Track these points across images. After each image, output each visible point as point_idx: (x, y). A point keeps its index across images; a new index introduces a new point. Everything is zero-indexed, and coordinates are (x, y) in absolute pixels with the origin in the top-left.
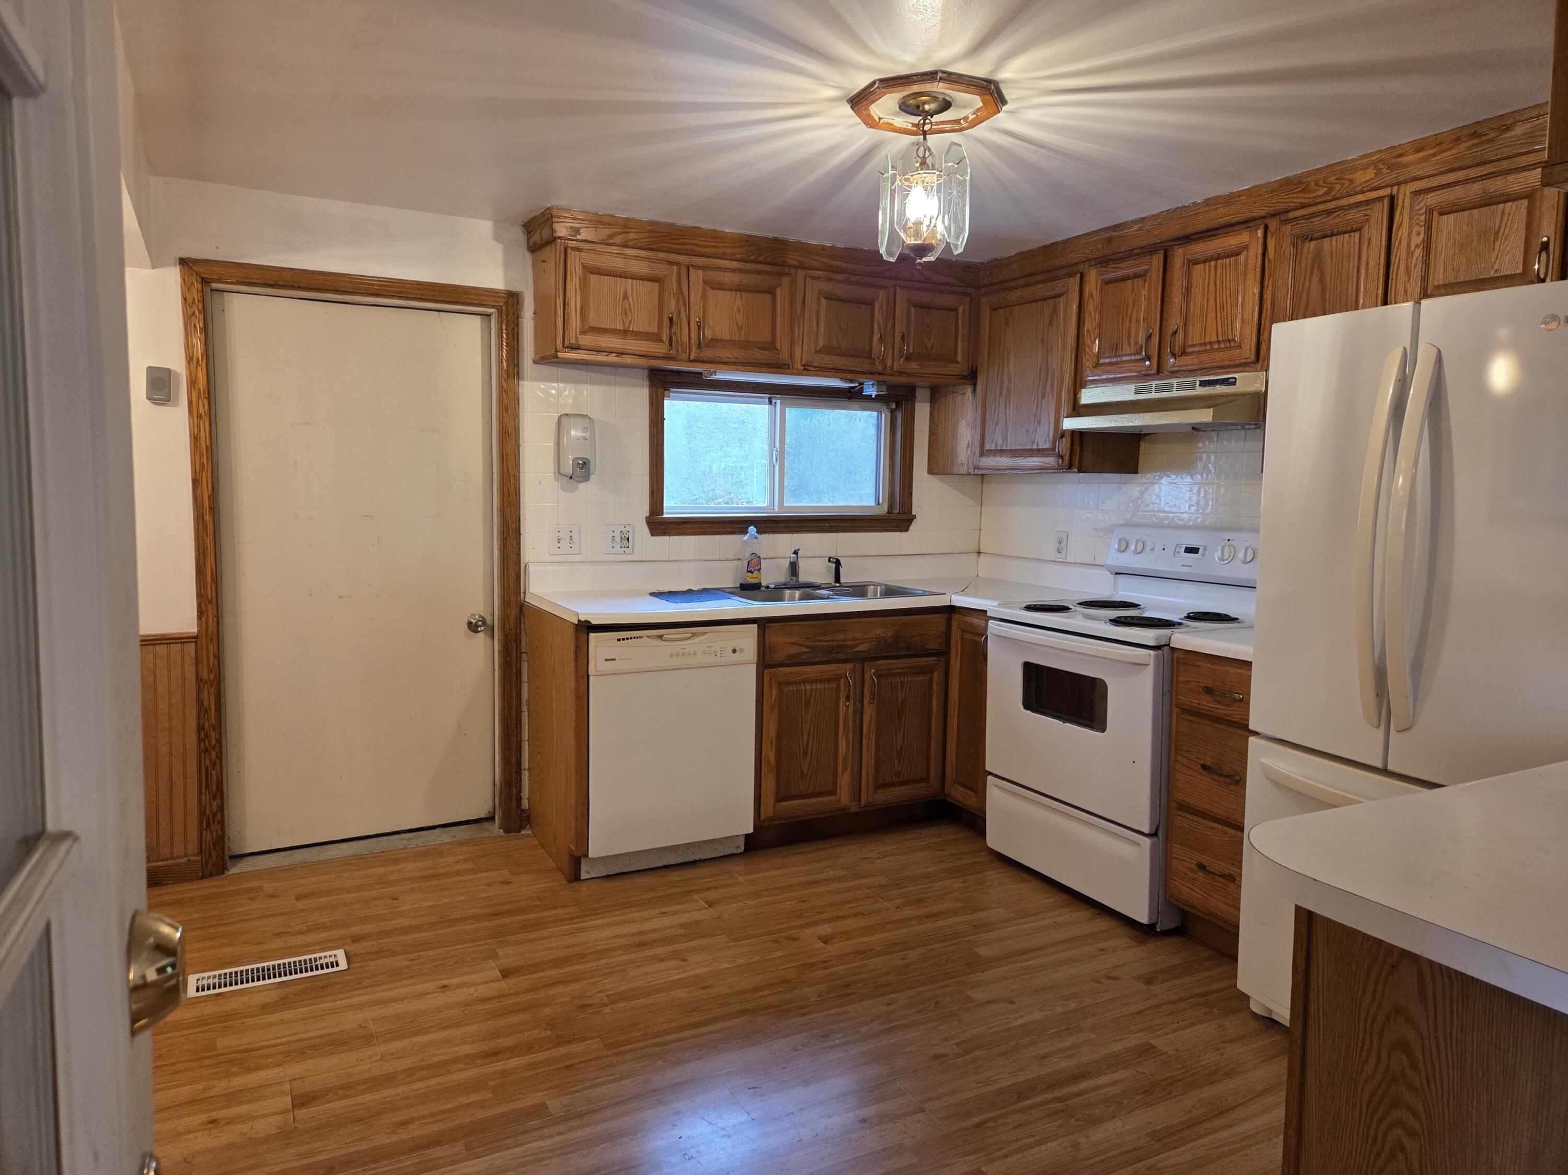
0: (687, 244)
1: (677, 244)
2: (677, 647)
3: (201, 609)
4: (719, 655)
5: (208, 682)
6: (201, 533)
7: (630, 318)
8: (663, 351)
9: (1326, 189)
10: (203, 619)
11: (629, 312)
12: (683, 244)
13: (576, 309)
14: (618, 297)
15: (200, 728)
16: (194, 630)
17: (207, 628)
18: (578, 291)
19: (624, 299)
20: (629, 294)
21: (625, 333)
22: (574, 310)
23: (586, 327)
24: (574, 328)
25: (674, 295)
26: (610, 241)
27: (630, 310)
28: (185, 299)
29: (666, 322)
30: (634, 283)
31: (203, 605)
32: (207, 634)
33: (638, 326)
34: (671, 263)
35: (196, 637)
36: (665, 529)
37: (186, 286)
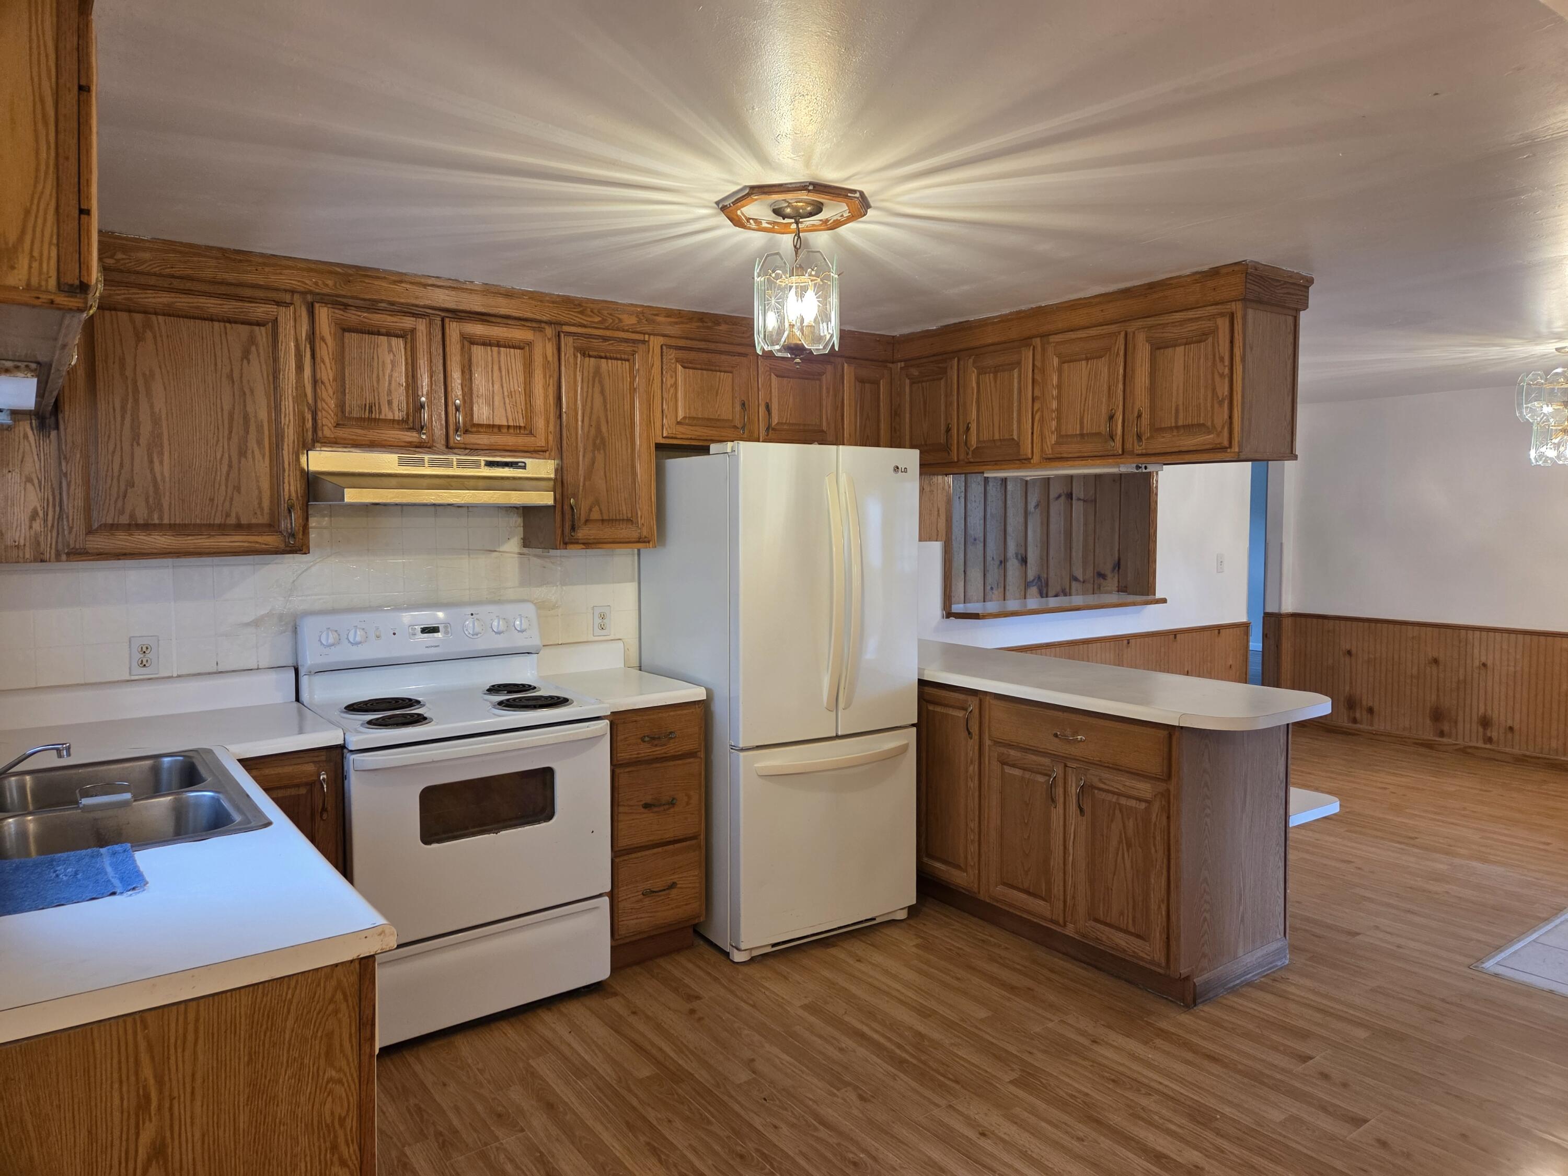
9: (600, 319)
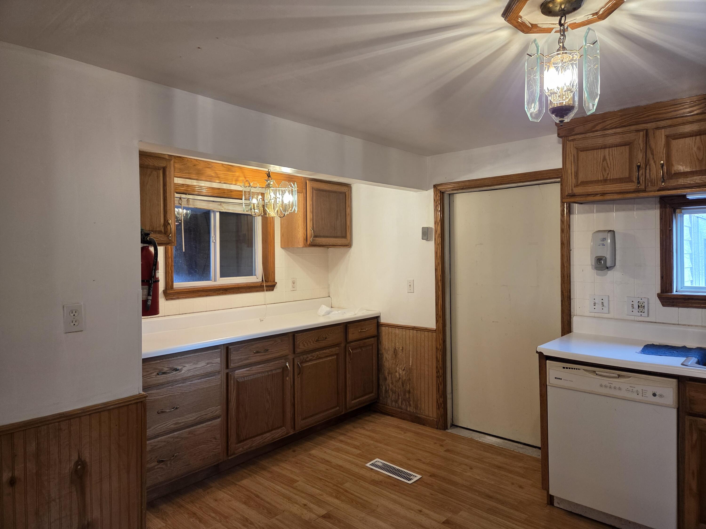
0: (651, 115)
1: (644, 117)
2: (606, 381)
3: (437, 320)
4: (640, 394)
5: (439, 349)
6: (437, 290)
7: (607, 172)
8: (634, 188)
10: (438, 324)
11: (607, 168)
12: (648, 116)
13: (571, 173)
14: (599, 160)
15: (437, 367)
16: (435, 328)
17: (439, 327)
18: (573, 163)
19: (603, 161)
20: (607, 157)
21: (605, 181)
22: (570, 174)
23: (579, 182)
24: (571, 184)
25: (641, 150)
26: (594, 129)
27: (608, 167)
28: (435, 200)
29: (635, 168)
30: (611, 150)
31: (438, 318)
32: (439, 330)
33: (615, 174)
34: (638, 131)
35: (435, 331)
36: (673, 302)
37: (435, 195)
